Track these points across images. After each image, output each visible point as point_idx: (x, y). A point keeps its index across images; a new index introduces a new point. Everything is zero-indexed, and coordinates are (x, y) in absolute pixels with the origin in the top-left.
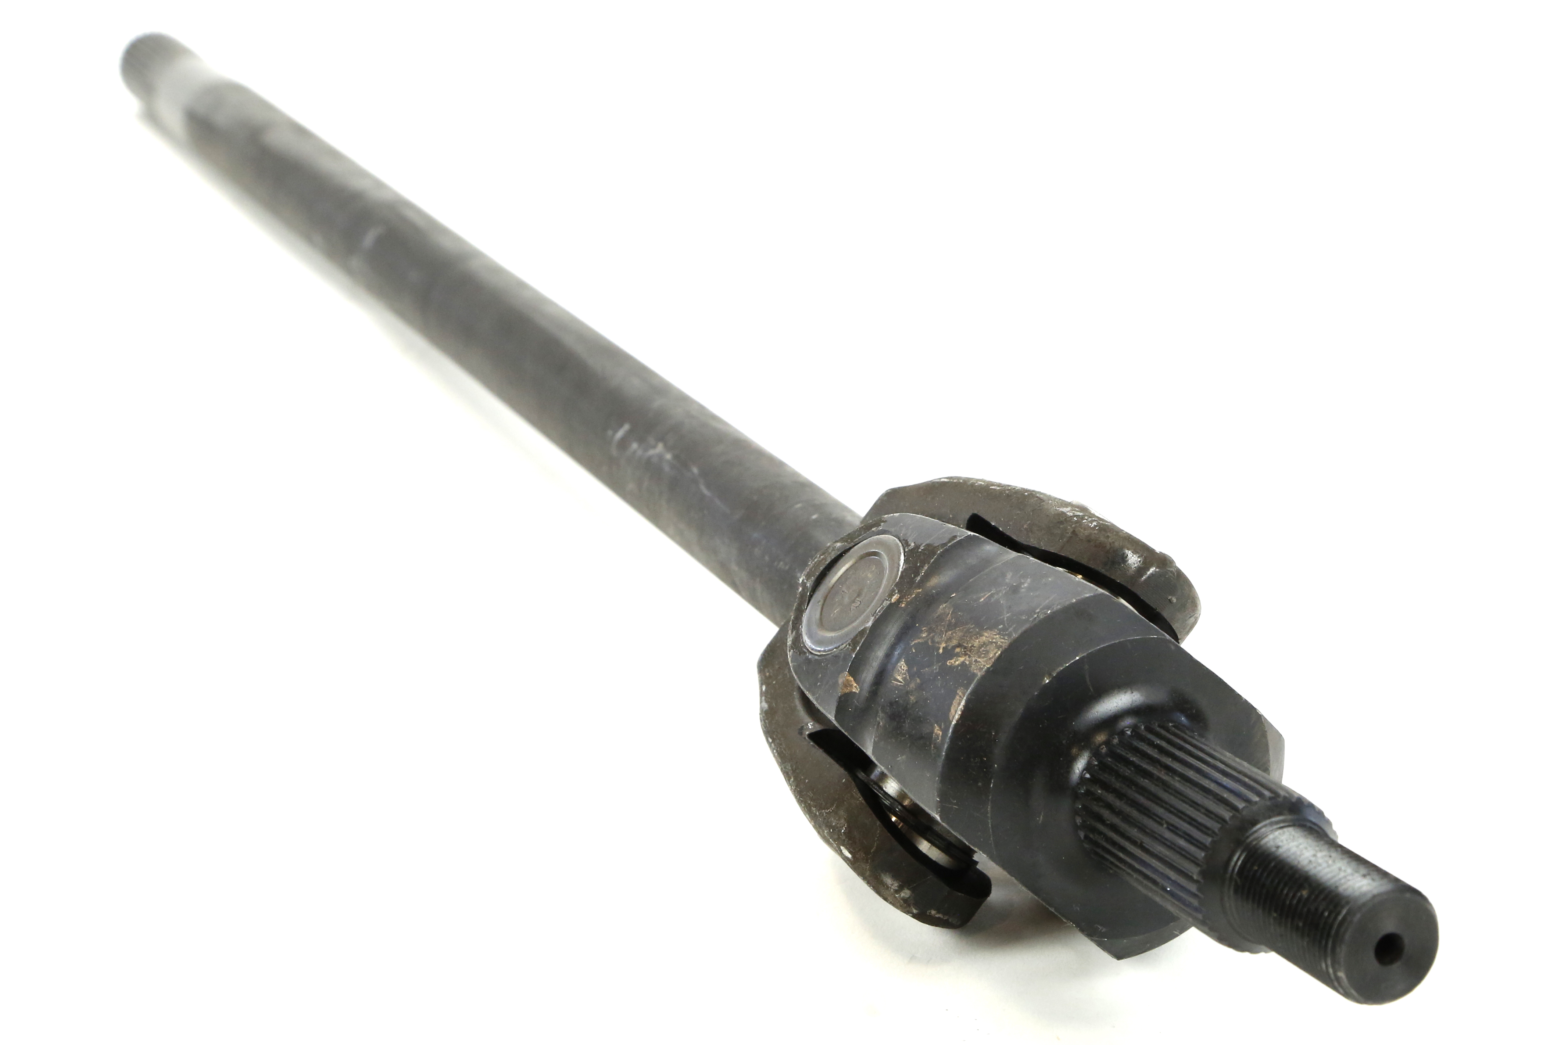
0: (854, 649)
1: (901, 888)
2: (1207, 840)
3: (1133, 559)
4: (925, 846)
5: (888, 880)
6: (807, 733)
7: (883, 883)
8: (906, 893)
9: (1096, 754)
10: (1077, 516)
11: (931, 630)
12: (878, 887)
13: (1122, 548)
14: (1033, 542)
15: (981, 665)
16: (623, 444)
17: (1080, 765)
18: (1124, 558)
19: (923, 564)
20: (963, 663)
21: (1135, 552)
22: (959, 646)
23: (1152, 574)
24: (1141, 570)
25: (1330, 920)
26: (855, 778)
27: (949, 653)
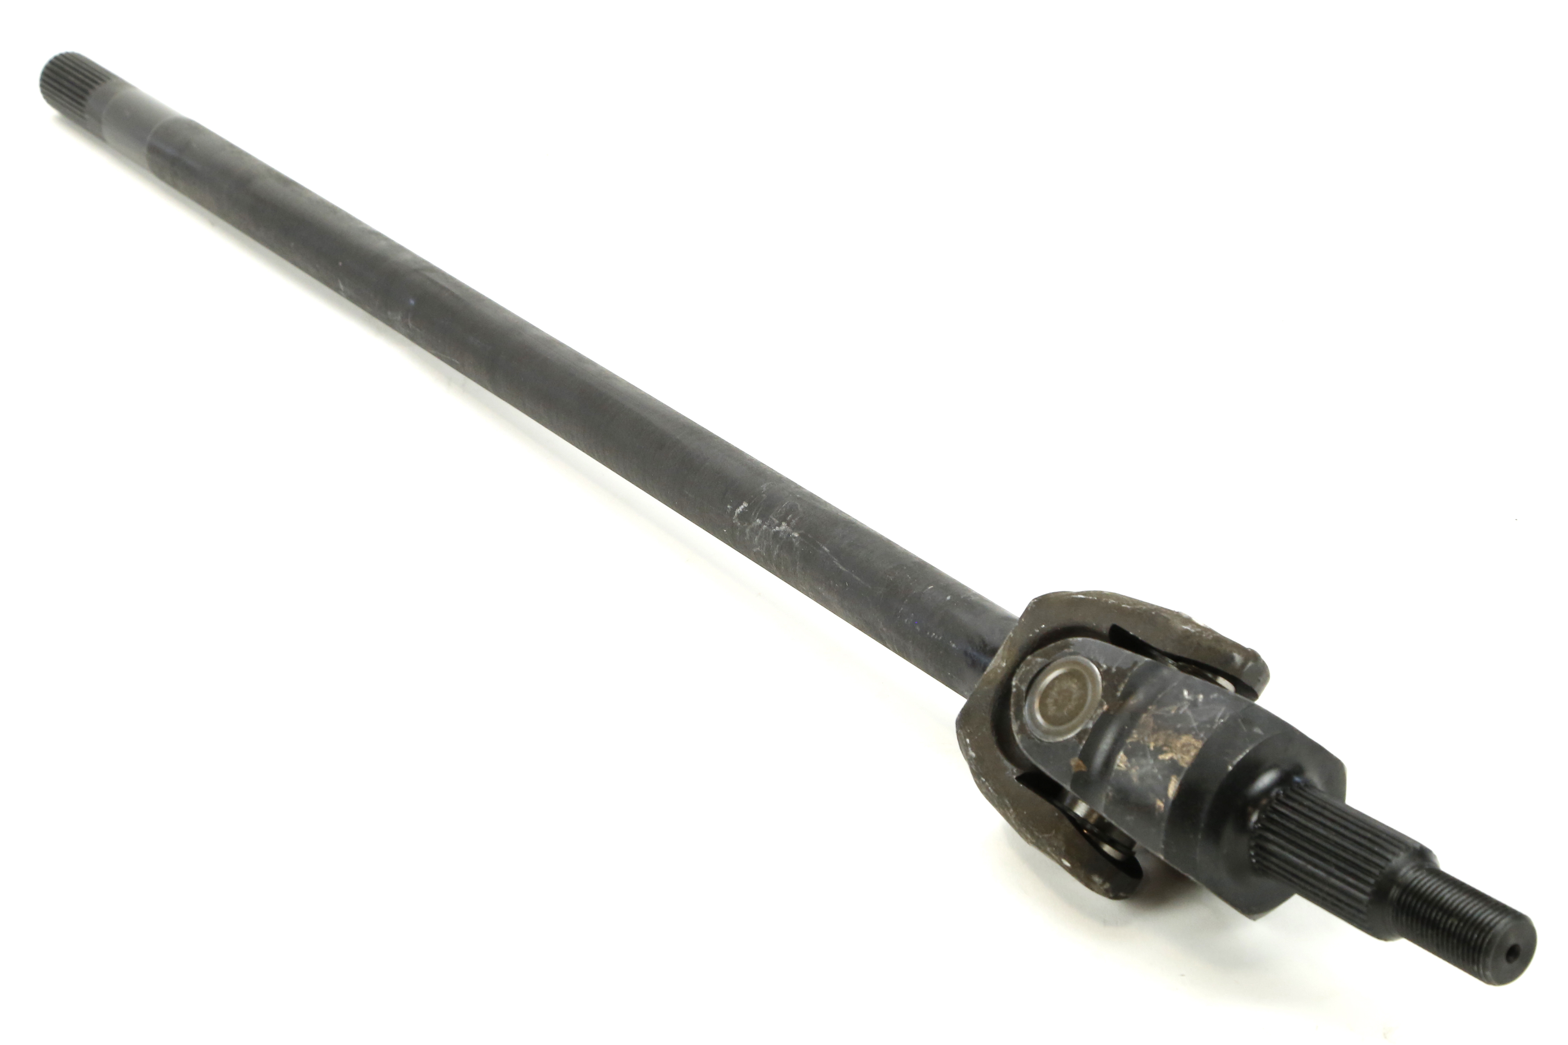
0: (1080, 742)
1: (1104, 882)
2: (1372, 881)
3: (1238, 658)
4: (1107, 848)
5: (1096, 879)
6: (1015, 777)
7: (1094, 883)
8: (1107, 886)
9: (1263, 811)
10: (1198, 632)
11: (1139, 733)
12: (1089, 884)
13: (1231, 652)
14: (1169, 650)
15: (1186, 760)
16: (743, 516)
17: (1254, 818)
18: (1233, 658)
19: (1119, 682)
20: (1172, 759)
21: (1239, 653)
22: (1165, 745)
23: (1250, 667)
24: (1244, 665)
25: (1480, 941)
26: (1056, 806)
27: (1159, 750)
